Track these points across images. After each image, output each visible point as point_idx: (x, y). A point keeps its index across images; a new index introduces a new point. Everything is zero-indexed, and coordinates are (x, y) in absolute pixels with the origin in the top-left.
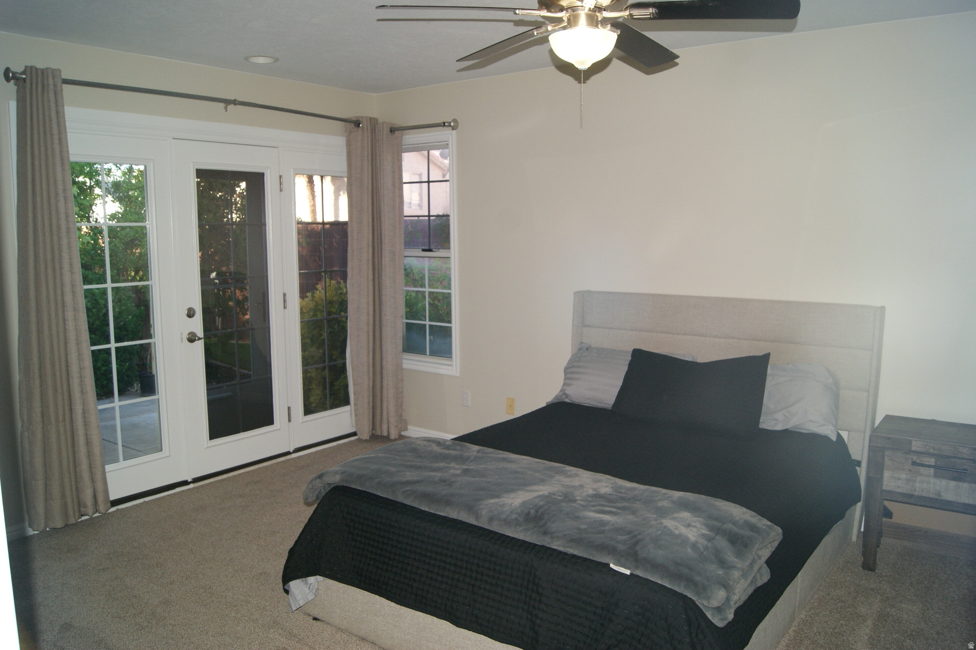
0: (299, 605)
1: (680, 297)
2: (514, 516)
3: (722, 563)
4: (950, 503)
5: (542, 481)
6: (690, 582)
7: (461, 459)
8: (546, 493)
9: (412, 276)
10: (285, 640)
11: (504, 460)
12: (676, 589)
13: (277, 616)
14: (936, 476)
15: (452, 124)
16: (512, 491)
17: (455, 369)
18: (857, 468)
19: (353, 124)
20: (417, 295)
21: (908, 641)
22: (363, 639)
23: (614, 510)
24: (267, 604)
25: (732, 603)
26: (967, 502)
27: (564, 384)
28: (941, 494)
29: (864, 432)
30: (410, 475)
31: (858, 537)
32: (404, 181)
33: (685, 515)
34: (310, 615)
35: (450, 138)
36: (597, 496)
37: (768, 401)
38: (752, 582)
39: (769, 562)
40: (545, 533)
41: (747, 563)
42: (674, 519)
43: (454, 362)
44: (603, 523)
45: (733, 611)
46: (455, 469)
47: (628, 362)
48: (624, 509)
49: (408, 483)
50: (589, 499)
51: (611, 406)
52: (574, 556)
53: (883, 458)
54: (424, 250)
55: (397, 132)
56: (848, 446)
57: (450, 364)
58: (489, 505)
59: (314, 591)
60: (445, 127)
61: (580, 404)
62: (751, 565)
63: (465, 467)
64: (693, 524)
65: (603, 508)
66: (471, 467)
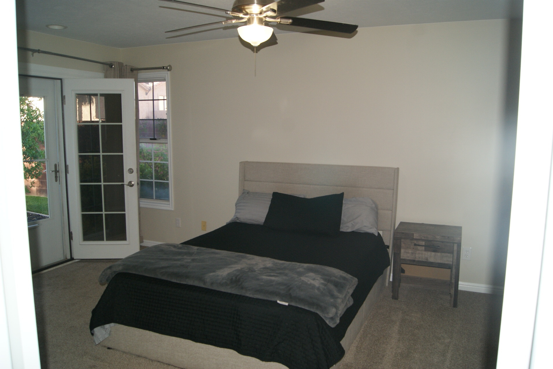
0: (100, 340)
1: (297, 164)
2: (224, 281)
3: (333, 296)
4: (432, 263)
5: (236, 263)
6: (318, 306)
7: (190, 254)
8: (239, 268)
9: (143, 154)
10: (93, 361)
11: (213, 253)
12: (312, 310)
13: (86, 349)
14: (425, 250)
15: (168, 68)
16: (221, 268)
17: (171, 206)
18: (388, 249)
19: (108, 66)
20: (145, 165)
21: (416, 330)
22: (139, 356)
23: (275, 274)
24: (79, 343)
25: (338, 315)
26: (440, 262)
27: (236, 212)
28: (428, 259)
29: (391, 231)
30: (163, 264)
31: (389, 284)
32: (139, 99)
33: (311, 274)
34: (105, 347)
35: (167, 76)
36: (266, 268)
37: (344, 218)
38: (346, 305)
39: (352, 295)
40: (242, 288)
41: (344, 296)
42: (306, 277)
43: (171, 203)
44: (271, 281)
45: (339, 318)
46: (187, 259)
47: (271, 199)
48: (280, 273)
49: (162, 268)
50: (262, 270)
51: (263, 223)
52: (257, 299)
53: (401, 243)
54: (151, 139)
55: (134, 71)
56: (383, 238)
57: (169, 203)
58: (210, 276)
59: (109, 332)
60: (164, 70)
61: (245, 223)
62: (345, 297)
63: (192, 258)
64: (316, 278)
65: (270, 274)
66: (196, 258)
